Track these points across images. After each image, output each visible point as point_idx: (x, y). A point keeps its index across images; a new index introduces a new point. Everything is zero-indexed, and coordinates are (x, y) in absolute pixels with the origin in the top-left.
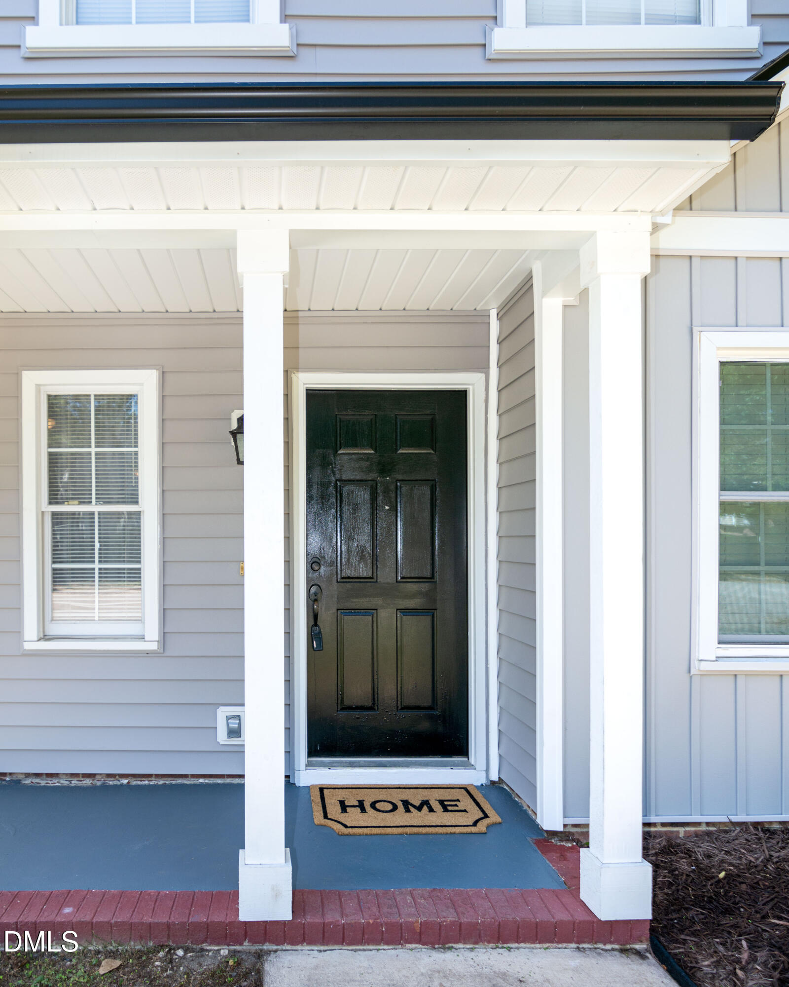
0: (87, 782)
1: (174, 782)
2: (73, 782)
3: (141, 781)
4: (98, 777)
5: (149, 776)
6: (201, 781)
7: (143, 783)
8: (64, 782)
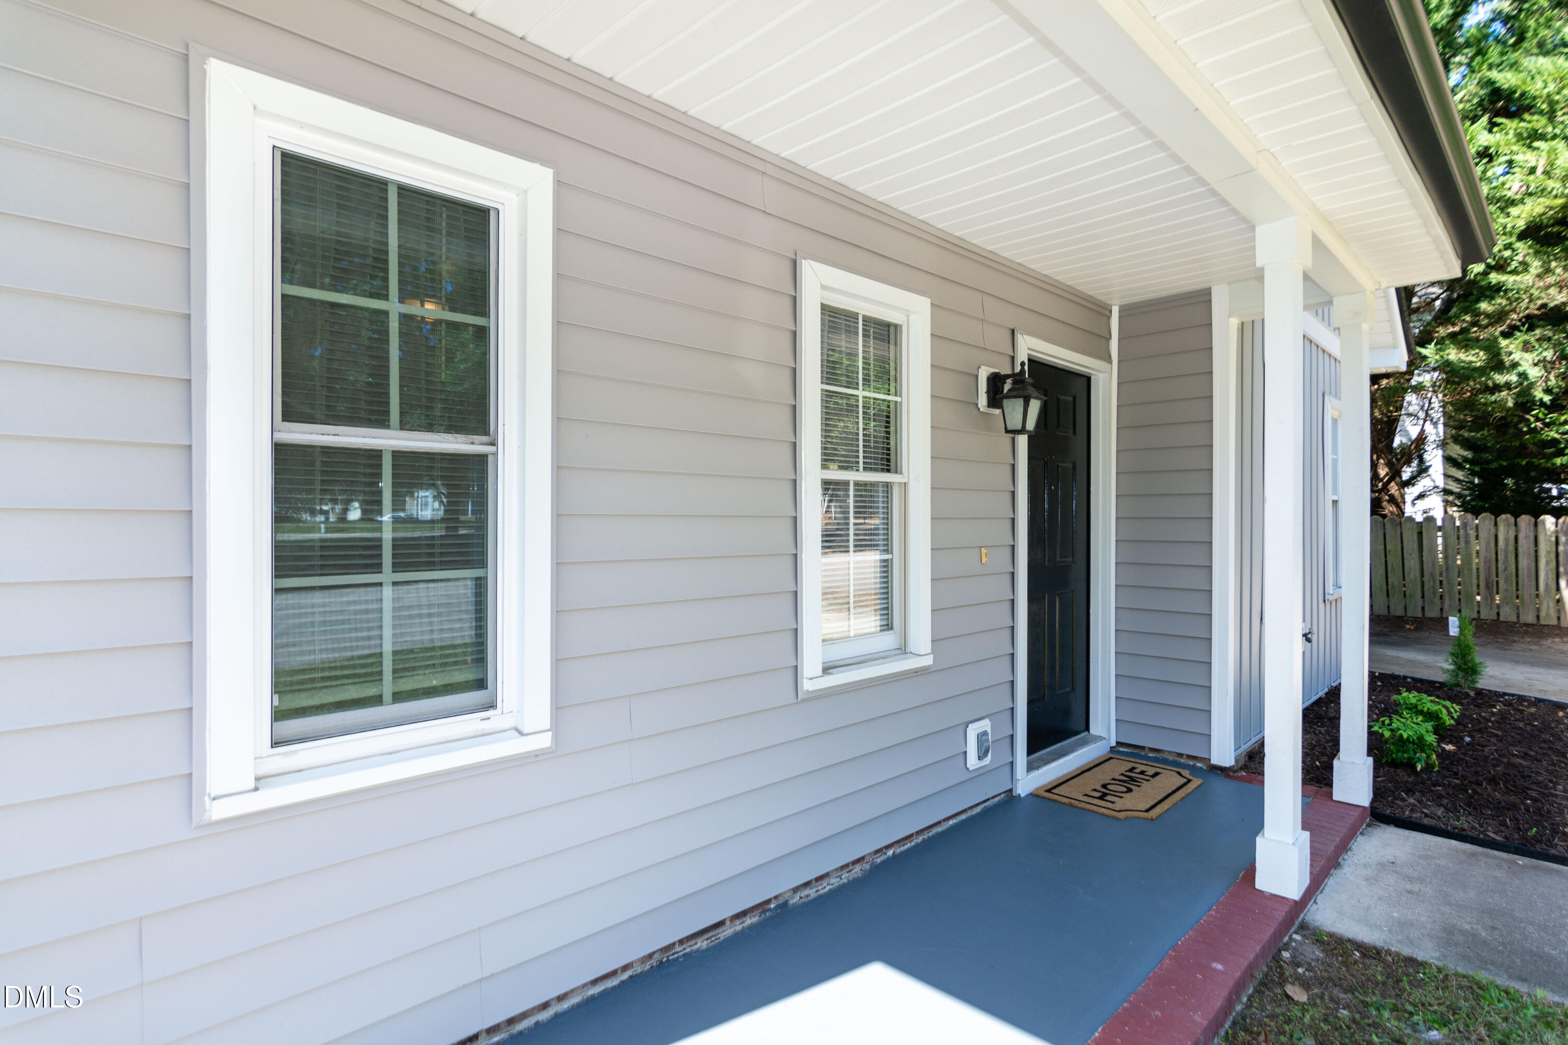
0: (857, 870)
1: (931, 834)
2: (843, 877)
3: (904, 845)
4: (866, 859)
5: (909, 838)
6: (951, 822)
7: (906, 847)
8: (835, 882)
